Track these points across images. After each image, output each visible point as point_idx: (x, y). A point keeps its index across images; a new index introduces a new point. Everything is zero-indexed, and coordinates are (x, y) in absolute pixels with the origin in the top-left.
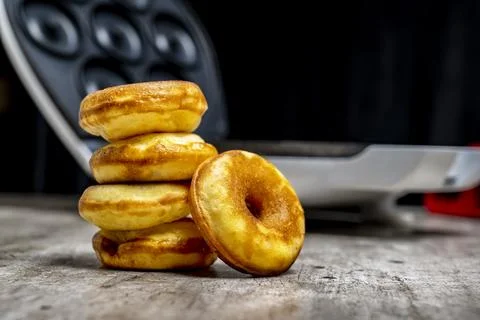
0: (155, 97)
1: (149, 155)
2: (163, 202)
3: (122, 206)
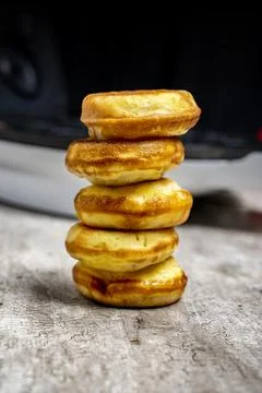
0: (154, 155)
1: (149, 208)
2: (157, 249)
3: (121, 254)
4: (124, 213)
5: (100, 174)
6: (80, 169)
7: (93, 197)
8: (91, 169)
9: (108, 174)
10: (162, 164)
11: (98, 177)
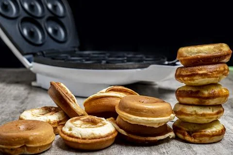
1: (210, 95)
2: (218, 113)
3: (203, 115)
4: (199, 97)
5: (190, 80)
6: (181, 79)
7: (184, 91)
8: (186, 78)
9: (193, 80)
10: (218, 75)
11: (189, 82)
